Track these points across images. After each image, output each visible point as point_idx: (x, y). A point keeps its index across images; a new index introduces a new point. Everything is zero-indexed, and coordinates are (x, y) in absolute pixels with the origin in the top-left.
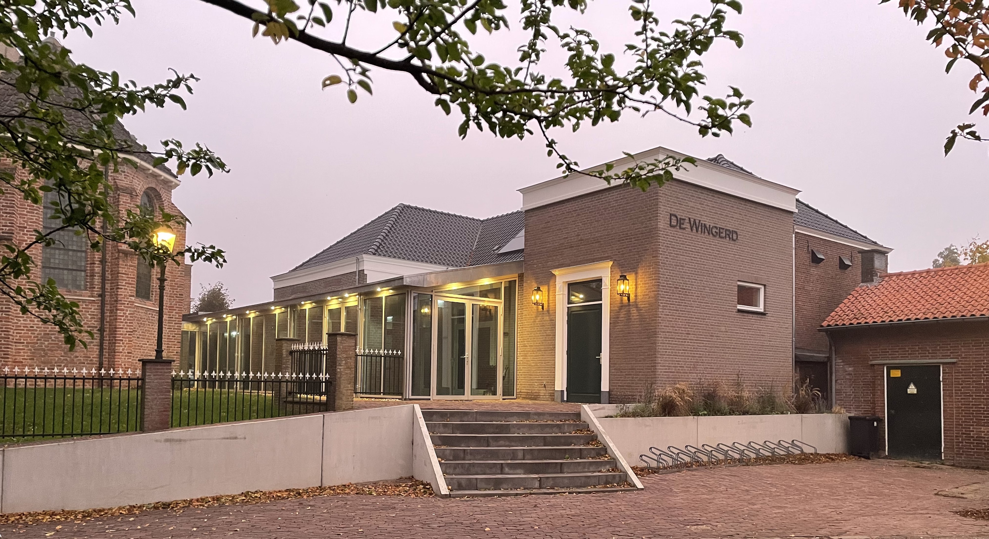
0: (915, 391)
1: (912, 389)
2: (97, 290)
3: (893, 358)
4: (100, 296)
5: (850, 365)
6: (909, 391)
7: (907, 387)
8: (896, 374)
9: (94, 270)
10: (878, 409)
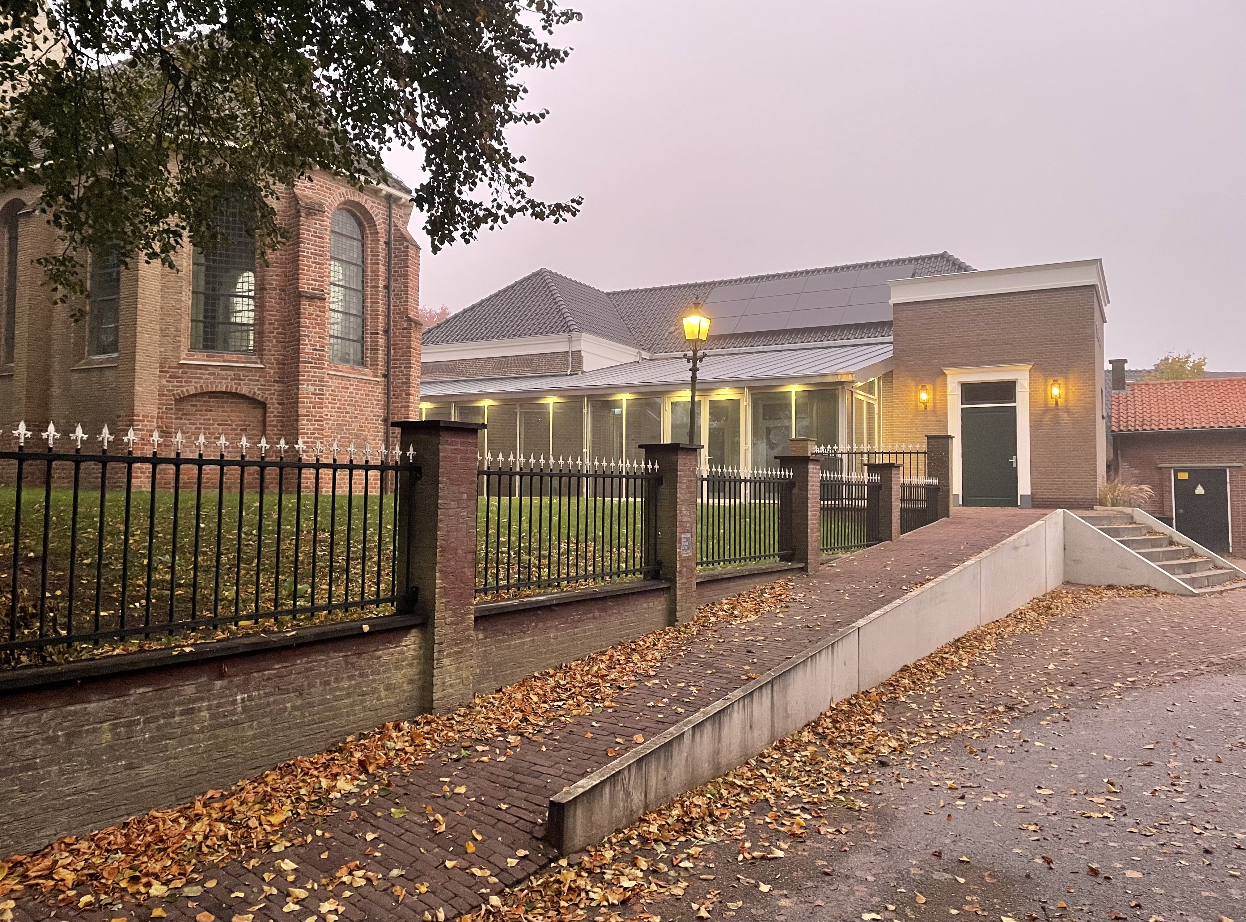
0: (1203, 492)
1: (1200, 490)
2: (381, 370)
3: (1179, 462)
4: (384, 376)
5: (1135, 468)
6: (1197, 492)
7: (1195, 488)
8: (1184, 476)
9: (378, 342)
10: (1166, 508)
